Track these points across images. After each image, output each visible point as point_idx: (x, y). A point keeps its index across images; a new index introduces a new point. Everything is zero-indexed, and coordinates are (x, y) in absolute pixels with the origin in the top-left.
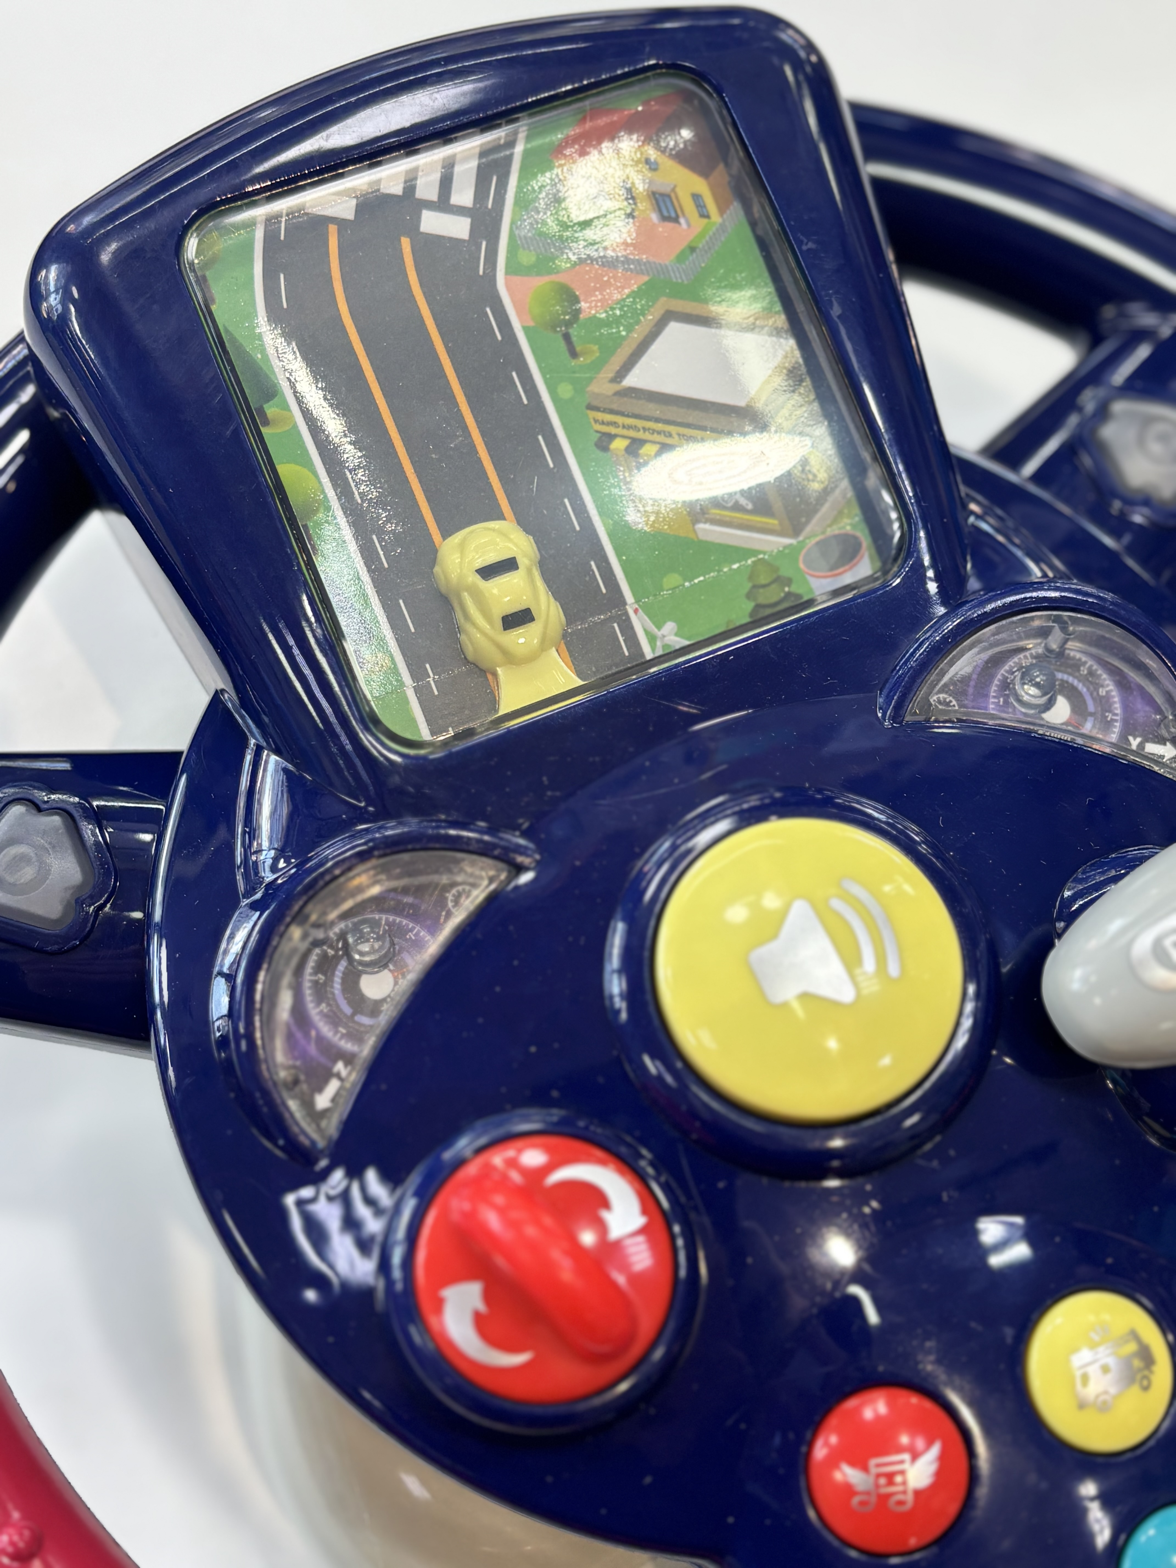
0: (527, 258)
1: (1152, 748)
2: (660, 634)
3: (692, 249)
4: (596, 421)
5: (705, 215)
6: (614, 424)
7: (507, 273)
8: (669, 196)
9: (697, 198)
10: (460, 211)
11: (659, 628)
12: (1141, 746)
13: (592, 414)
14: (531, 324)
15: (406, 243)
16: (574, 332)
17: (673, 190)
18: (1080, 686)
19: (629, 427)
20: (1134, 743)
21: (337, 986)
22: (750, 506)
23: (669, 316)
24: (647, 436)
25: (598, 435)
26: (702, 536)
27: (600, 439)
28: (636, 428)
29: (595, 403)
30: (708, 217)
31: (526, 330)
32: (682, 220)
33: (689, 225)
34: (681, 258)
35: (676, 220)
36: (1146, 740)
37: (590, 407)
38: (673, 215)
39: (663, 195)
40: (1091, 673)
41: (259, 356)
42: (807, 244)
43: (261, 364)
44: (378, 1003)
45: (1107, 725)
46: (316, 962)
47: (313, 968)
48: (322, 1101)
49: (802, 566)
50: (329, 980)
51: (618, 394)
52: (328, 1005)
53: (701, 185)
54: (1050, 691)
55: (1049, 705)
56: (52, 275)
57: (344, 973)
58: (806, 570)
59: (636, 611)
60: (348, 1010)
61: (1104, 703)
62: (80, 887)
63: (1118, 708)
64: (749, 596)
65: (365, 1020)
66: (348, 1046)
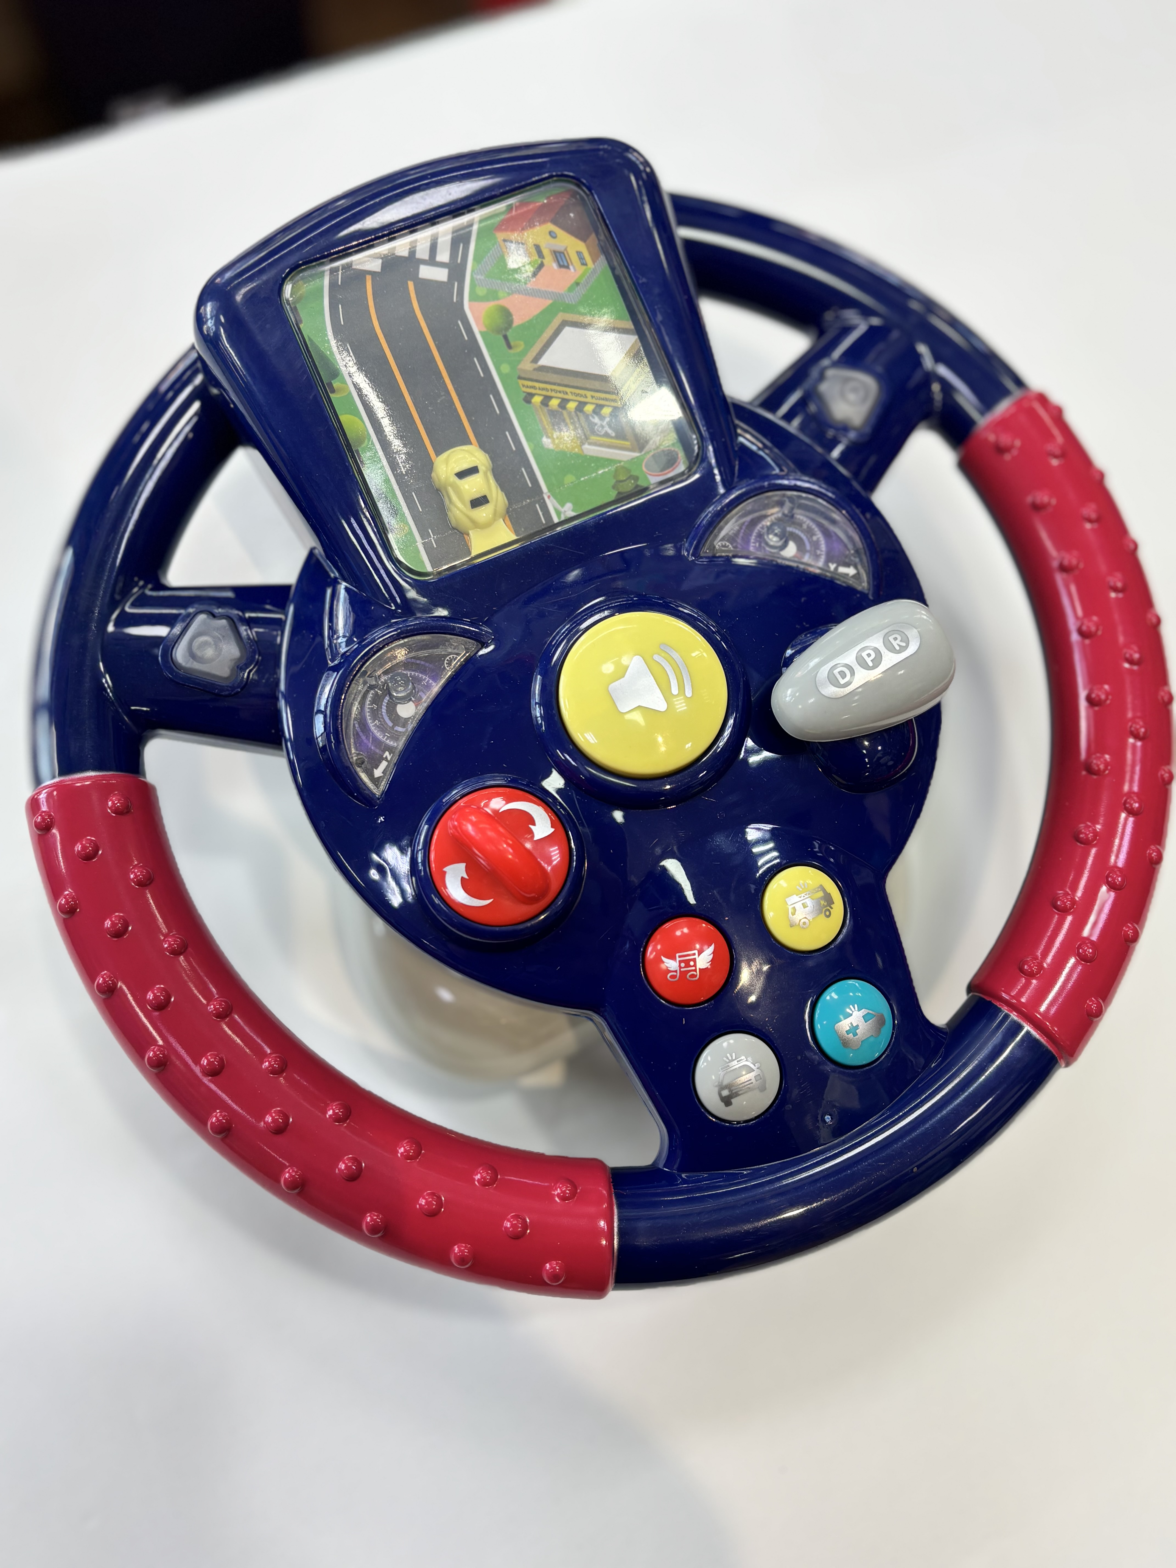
0: (481, 291)
1: (842, 570)
2: (562, 510)
3: (577, 284)
4: (523, 386)
5: (584, 264)
6: (534, 387)
7: (470, 300)
8: (563, 253)
9: (579, 253)
10: (442, 265)
11: (563, 505)
12: (836, 569)
13: (521, 382)
14: (484, 329)
15: (411, 285)
16: (509, 334)
17: (566, 249)
18: (802, 536)
19: (543, 389)
20: (832, 567)
21: (384, 710)
22: (613, 434)
23: (564, 324)
24: (553, 394)
25: (525, 394)
26: (586, 452)
27: (526, 397)
28: (547, 390)
29: (523, 375)
30: (586, 264)
31: (481, 333)
32: (571, 267)
33: (575, 270)
34: (571, 289)
35: (568, 267)
36: (839, 565)
37: (520, 378)
38: (566, 264)
39: (560, 253)
40: (808, 527)
41: (328, 353)
42: (642, 279)
43: (329, 357)
44: (407, 720)
45: (817, 557)
46: (372, 698)
47: (370, 701)
48: (378, 773)
49: (644, 469)
50: (380, 708)
51: (535, 369)
52: (379, 721)
53: (581, 246)
54: (785, 538)
55: (784, 546)
56: (209, 308)
57: (387, 704)
58: (647, 471)
59: (549, 497)
60: (391, 724)
61: (816, 545)
62: (239, 659)
63: (823, 547)
64: (614, 487)
65: (400, 729)
66: (391, 743)
